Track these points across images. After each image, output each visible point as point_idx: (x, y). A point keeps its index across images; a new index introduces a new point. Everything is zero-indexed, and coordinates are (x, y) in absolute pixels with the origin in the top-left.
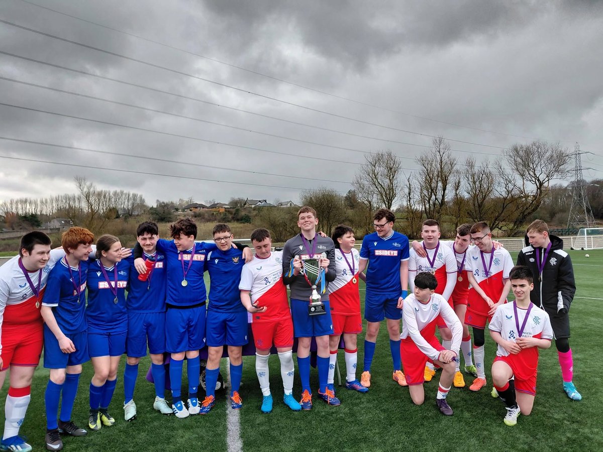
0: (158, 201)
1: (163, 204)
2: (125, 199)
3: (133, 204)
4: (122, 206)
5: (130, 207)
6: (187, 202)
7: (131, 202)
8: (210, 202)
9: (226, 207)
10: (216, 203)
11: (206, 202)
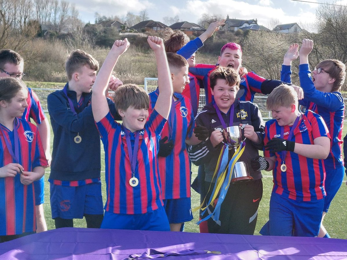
0: (97, 14)
1: (104, 20)
2: (51, 9)
3: (63, 17)
4: (47, 19)
5: (58, 21)
6: (138, 18)
7: (59, 14)
8: (172, 20)
9: (196, 28)
10: (180, 21)
11: (165, 19)
